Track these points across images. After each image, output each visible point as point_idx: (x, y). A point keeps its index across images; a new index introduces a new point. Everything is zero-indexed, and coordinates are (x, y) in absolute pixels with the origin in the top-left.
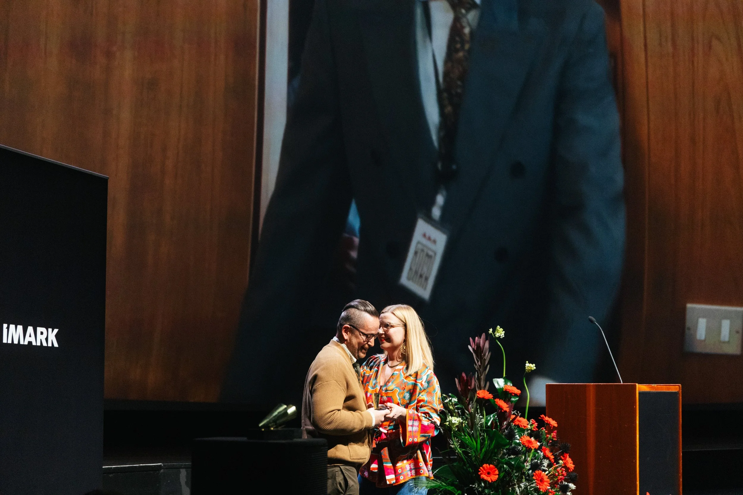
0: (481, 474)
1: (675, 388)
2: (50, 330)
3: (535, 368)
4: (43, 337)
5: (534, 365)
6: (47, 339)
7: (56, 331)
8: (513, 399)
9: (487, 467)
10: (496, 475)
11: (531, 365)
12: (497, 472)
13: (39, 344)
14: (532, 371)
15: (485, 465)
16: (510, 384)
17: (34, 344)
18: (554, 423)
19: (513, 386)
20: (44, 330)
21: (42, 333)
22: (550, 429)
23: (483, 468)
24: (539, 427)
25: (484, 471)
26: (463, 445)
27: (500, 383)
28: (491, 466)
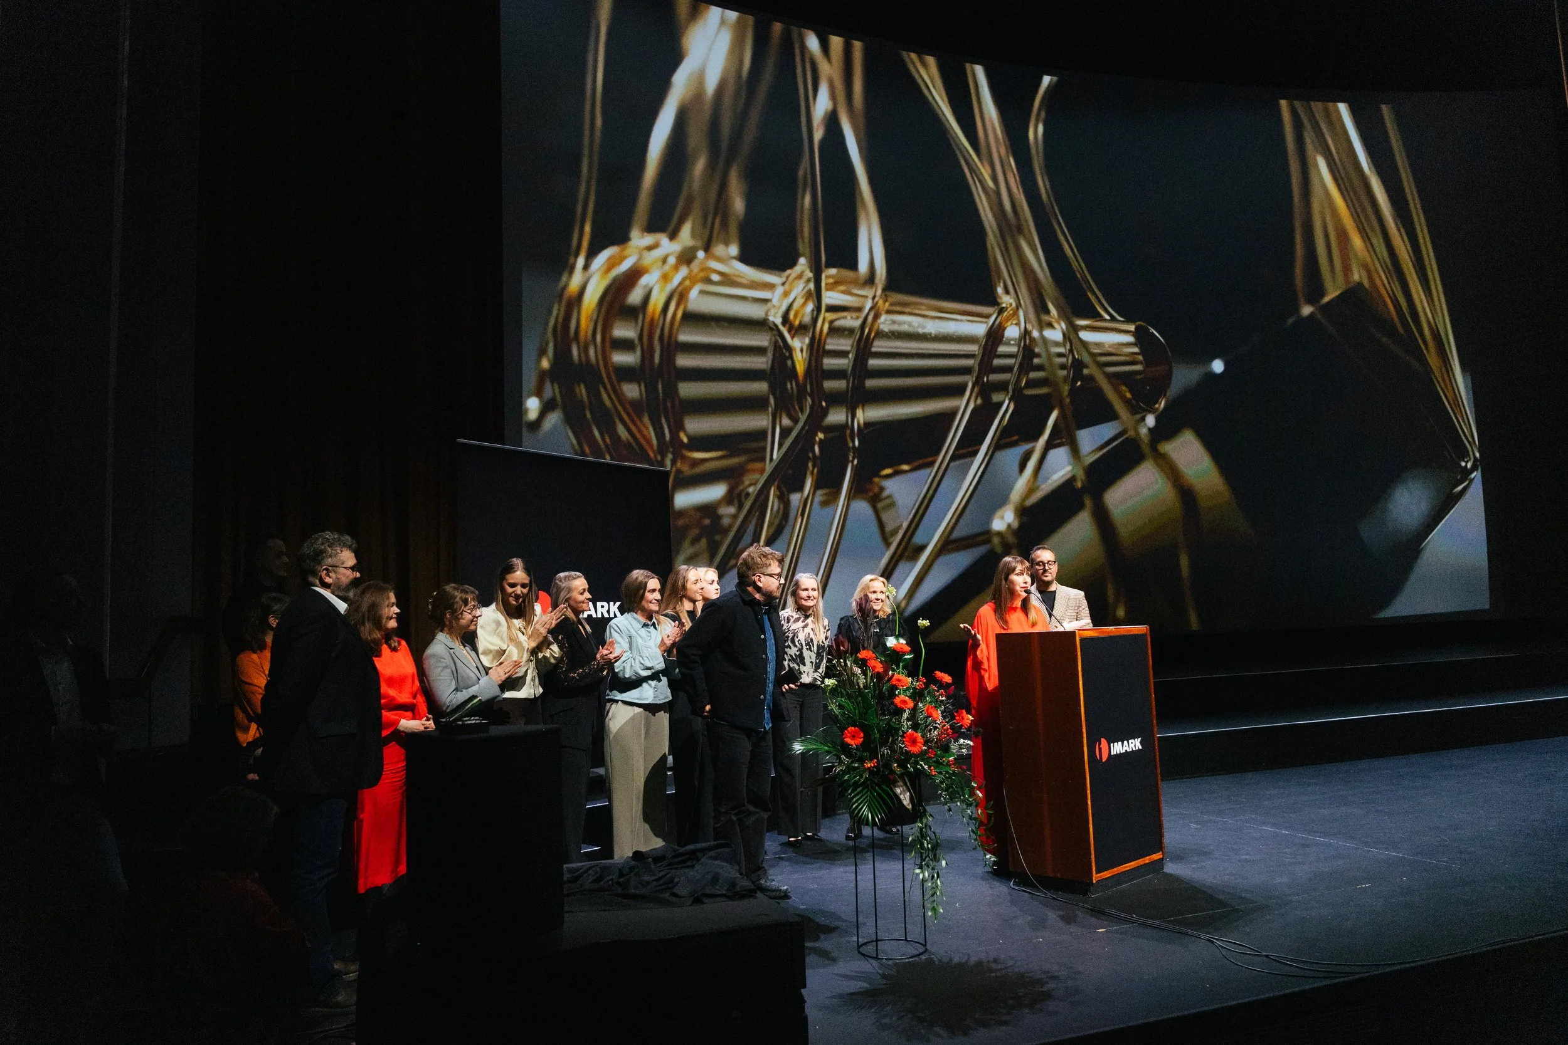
0: (845, 738)
1: (1141, 629)
2: (612, 603)
3: (929, 624)
4: (605, 610)
5: (928, 621)
6: (608, 612)
7: (618, 604)
8: (906, 657)
9: (851, 730)
10: (861, 738)
11: (924, 622)
12: (862, 735)
13: (599, 616)
14: (926, 627)
15: (849, 729)
16: (903, 641)
17: (594, 616)
18: (947, 678)
19: (906, 644)
20: (605, 604)
21: (602, 607)
22: (941, 685)
23: (848, 732)
24: (927, 685)
25: (849, 735)
26: (841, 707)
27: (891, 642)
28: (856, 728)
